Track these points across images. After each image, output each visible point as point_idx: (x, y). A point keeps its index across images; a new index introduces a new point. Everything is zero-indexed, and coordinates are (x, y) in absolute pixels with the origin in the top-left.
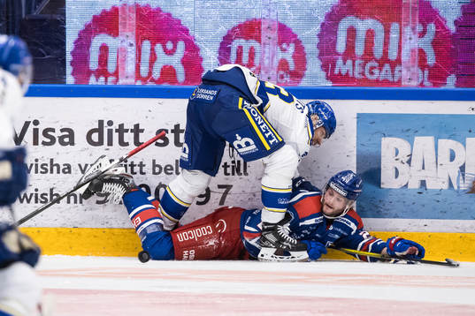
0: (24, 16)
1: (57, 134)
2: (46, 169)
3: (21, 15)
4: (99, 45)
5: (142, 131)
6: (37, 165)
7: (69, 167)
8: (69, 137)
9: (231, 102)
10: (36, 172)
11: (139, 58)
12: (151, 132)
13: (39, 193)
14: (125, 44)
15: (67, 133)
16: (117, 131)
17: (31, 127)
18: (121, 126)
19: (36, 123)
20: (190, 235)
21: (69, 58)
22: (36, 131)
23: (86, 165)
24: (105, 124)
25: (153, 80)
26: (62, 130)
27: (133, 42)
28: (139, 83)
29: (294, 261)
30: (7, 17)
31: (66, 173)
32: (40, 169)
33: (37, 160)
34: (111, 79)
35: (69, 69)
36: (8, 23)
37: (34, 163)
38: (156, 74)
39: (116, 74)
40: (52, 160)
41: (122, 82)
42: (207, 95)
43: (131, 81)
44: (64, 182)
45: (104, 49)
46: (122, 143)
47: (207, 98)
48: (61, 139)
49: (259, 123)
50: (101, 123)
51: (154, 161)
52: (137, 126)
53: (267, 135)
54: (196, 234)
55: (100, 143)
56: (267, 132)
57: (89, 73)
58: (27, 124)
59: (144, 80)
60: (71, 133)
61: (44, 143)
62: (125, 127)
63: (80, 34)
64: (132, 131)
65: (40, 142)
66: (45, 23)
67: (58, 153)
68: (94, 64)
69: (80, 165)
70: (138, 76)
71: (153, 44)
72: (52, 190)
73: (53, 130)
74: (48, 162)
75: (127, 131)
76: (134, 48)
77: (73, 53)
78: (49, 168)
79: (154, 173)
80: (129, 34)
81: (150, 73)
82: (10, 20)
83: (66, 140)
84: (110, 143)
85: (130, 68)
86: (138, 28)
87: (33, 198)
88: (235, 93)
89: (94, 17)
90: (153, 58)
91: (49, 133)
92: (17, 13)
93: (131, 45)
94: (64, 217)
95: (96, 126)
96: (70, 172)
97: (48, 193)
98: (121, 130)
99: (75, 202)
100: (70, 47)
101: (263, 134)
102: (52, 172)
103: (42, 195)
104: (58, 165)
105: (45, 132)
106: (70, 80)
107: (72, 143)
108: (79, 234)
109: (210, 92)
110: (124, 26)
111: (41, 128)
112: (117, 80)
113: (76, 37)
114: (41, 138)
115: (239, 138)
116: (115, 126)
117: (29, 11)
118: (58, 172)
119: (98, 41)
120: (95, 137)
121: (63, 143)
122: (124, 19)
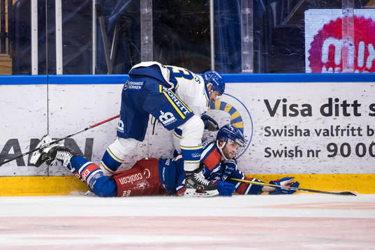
0: (275, 25)
1: (299, 108)
2: (292, 133)
3: (273, 25)
4: (328, 45)
5: (360, 105)
6: (285, 130)
7: (308, 131)
8: (308, 110)
9: (154, 88)
10: (285, 135)
11: (356, 54)
12: (366, 106)
13: (288, 150)
14: (347, 44)
15: (306, 108)
16: (341, 105)
17: (281, 104)
18: (345, 102)
19: (285, 100)
20: (128, 180)
21: (307, 55)
22: (285, 107)
23: (321, 130)
24: (333, 101)
25: (367, 69)
26: (303, 106)
27: (352, 43)
28: (357, 72)
29: (209, 197)
30: (264, 27)
31: (305, 136)
32: (288, 133)
33: (285, 127)
34: (337, 69)
35: (307, 63)
36: (264, 31)
37: (284, 129)
38: (369, 65)
39: (341, 65)
40: (296, 127)
41: (345, 71)
42: (136, 85)
43: (351, 70)
44: (305, 142)
45: (332, 48)
46: (346, 114)
47: (136, 88)
48: (302, 112)
49: (175, 101)
50: (330, 100)
51: (368, 126)
52: (356, 102)
53: (181, 109)
54: (132, 179)
55: (330, 114)
56: (181, 106)
57: (322, 65)
58: (278, 102)
59: (361, 69)
60: (309, 108)
61: (290, 115)
62: (347, 103)
63: (315, 37)
64: (352, 105)
65: (288, 114)
66: (290, 31)
67: (300, 122)
68: (325, 58)
69: (316, 130)
70: (356, 66)
71: (366, 44)
72: (296, 148)
73: (297, 106)
74: (294, 128)
75: (349, 105)
76: (353, 47)
77: (310, 51)
78: (294, 132)
79: (368, 135)
80: (349, 37)
81: (365, 64)
82: (266, 28)
83: (306, 112)
84: (337, 114)
85: (351, 61)
86: (356, 33)
87: (283, 154)
88: (155, 82)
89: (325, 25)
90: (367, 54)
91: (294, 108)
92: (270, 23)
93: (351, 45)
94: (305, 166)
95: (327, 102)
96: (309, 135)
97: (294, 150)
98: (345, 105)
99: (313, 156)
100: (308, 47)
101: (179, 108)
102: (296, 135)
103: (290, 151)
104: (300, 130)
105: (291, 107)
106: (308, 70)
107: (310, 114)
108: (317, 179)
109: (138, 83)
110: (346, 32)
111: (288, 104)
112: (341, 70)
113: (312, 40)
114: (289, 111)
115: (162, 113)
116: (340, 102)
117: (278, 23)
118: (301, 135)
119: (327, 43)
120: (326, 110)
121: (304, 115)
122: (346, 26)
